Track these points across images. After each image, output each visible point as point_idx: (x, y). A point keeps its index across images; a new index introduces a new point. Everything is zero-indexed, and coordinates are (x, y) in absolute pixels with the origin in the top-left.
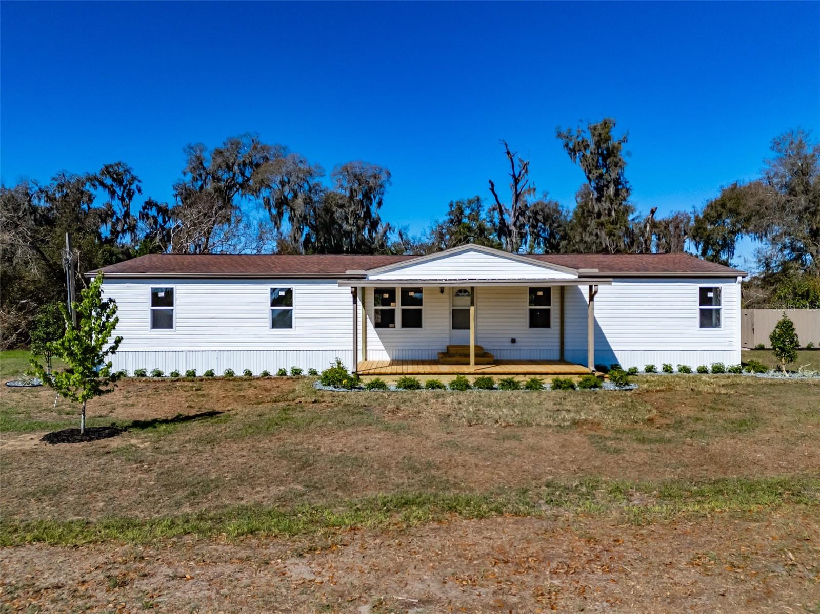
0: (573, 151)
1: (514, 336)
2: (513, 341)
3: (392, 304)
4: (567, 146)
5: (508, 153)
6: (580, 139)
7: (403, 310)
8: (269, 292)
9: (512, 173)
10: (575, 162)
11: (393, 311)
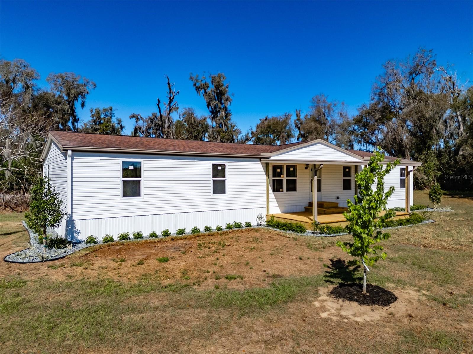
0: (198, 89)
1: (338, 195)
2: (338, 198)
3: (282, 176)
4: (195, 85)
5: (169, 84)
6: (203, 82)
7: (287, 180)
8: (211, 167)
9: (169, 97)
10: (200, 95)
11: (282, 180)
